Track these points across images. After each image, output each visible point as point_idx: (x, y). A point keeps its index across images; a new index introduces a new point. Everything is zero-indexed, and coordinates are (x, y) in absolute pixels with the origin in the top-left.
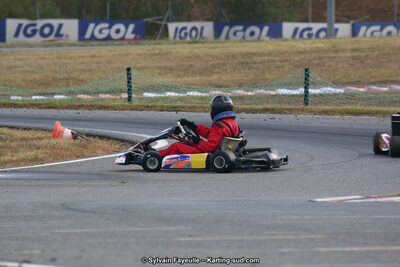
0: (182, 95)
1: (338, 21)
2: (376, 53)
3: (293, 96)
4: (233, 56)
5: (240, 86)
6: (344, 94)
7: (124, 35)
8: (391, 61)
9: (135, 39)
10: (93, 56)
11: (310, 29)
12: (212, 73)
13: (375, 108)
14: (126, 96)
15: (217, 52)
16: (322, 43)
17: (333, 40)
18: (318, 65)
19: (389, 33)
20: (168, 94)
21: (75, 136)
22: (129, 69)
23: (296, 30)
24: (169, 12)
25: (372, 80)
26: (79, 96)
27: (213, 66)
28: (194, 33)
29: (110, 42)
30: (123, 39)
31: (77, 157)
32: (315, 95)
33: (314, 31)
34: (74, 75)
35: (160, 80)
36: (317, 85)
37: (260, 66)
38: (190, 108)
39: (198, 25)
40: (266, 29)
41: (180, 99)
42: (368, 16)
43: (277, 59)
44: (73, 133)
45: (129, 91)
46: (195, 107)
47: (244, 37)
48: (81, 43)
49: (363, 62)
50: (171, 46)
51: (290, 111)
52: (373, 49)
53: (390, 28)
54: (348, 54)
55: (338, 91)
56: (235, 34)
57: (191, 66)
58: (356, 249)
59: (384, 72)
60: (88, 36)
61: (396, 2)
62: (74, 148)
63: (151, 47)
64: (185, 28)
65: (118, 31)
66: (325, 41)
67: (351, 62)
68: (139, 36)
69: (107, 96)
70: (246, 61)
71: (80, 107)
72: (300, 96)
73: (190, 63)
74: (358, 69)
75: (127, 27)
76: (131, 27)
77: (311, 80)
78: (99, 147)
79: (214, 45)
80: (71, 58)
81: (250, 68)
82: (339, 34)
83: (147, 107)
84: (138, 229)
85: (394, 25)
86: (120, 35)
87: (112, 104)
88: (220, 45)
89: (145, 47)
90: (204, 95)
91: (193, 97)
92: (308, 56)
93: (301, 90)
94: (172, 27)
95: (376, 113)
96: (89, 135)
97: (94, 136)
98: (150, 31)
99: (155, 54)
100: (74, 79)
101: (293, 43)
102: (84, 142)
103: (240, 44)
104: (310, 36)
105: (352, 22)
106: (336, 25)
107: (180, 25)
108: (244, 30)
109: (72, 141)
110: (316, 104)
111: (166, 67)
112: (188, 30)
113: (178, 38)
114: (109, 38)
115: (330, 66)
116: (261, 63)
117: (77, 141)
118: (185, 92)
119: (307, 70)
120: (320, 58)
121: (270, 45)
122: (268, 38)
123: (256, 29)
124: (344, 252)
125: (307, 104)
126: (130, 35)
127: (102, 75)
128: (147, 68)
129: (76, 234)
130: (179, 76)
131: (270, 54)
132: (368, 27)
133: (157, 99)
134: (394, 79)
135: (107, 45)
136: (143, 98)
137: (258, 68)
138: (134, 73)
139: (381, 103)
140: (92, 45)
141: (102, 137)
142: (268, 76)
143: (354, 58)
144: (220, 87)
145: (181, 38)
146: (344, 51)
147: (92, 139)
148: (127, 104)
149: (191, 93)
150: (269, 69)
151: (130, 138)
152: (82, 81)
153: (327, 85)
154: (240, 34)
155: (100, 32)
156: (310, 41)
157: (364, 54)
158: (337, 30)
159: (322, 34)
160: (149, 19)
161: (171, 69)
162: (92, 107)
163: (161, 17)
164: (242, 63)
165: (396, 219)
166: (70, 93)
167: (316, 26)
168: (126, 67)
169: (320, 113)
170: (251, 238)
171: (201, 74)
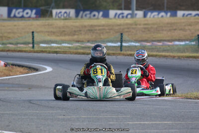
0: (59, 45)
1: (137, 10)
2: (156, 26)
3: (115, 47)
4: (85, 26)
5: (88, 41)
6: (140, 46)
7: (31, 15)
8: (163, 30)
9: (36, 17)
10: (15, 26)
11: (123, 14)
12: (74, 35)
13: (155, 53)
14: (31, 45)
15: (77, 24)
16: (129, 21)
17: (134, 19)
18: (127, 32)
19: (162, 16)
20: (53, 45)
21: (6, 65)
22: (33, 32)
23: (116, 14)
24: (53, 4)
25: (154, 39)
26: (8, 45)
27: (75, 31)
28: (65, 15)
29: (23, 19)
30: (30, 17)
31: (7, 76)
32: (125, 47)
33: (125, 15)
34: (6, 35)
35: (48, 38)
36: (127, 41)
37: (99, 32)
38: (63, 52)
39: (68, 11)
40: (101, 13)
41: (59, 48)
42: (152, 8)
43: (107, 28)
44: (5, 64)
45: (33, 43)
46: (66, 52)
47: (90, 17)
48: (9, 19)
49: (149, 31)
50: (54, 21)
51: (114, 54)
52: (154, 24)
53: (163, 14)
54: (142, 26)
55: (137, 44)
56: (86, 15)
57: (64, 31)
58: (146, 123)
59: (159, 36)
60: (12, 15)
61: (166, 1)
62: (5, 71)
63: (44, 21)
64: (60, 12)
65: (27, 13)
66: (131, 19)
67: (144, 30)
68: (38, 16)
69: (22, 45)
70: (91, 29)
71: (9, 51)
72: (118, 47)
73: (63, 30)
74: (147, 34)
75: (32, 11)
76: (34, 11)
77: (124, 39)
78: (18, 71)
79: (75, 21)
80: (4, 26)
81: (93, 33)
82: (138, 16)
83: (42, 51)
84: (38, 112)
85: (165, 12)
86: (28, 15)
87: (24, 49)
88: (78, 21)
89: (41, 22)
90: (70, 45)
91: (65, 47)
92: (122, 27)
93: (119, 44)
94: (54, 11)
95: (156, 56)
96: (13, 65)
97: (16, 65)
98: (43, 13)
99: (46, 25)
100: (5, 37)
101: (114, 20)
102: (10, 68)
103: (88, 21)
104: (123, 17)
105: (144, 10)
106: (136, 12)
107: (58, 11)
108: (90, 13)
109: (4, 68)
110: (126, 51)
111: (51, 32)
112: (62, 13)
113: (57, 17)
114: (22, 17)
115: (133, 32)
116: (99, 30)
117: (7, 68)
118: (61, 44)
119: (122, 34)
120: (128, 28)
121: (103, 21)
122: (102, 18)
123: (96, 13)
124: (140, 124)
125: (121, 51)
126: (33, 15)
127: (19, 35)
128: (42, 32)
129: (7, 114)
130: (58, 36)
131: (103, 26)
132: (152, 13)
133: (47, 48)
134: (164, 39)
135: (22, 20)
136: (40, 47)
137: (97, 33)
138: (35, 34)
139: (158, 51)
140: (14, 20)
141: (19, 66)
142: (102, 37)
143: (145, 28)
144: (78, 41)
145: (59, 17)
146: (140, 25)
147: (14, 67)
148: (32, 49)
149: (64, 45)
150: (102, 33)
151: (34, 67)
152: (9, 38)
153: (132, 42)
154: (88, 16)
155: (19, 13)
156: (123, 20)
157: (149, 26)
158: (136, 14)
159: (129, 16)
160: (43, 8)
161: (54, 33)
162: (14, 51)
163: (48, 7)
164: (89, 30)
165: (166, 108)
166: (3, 44)
167: (126, 12)
168: (32, 31)
169: (128, 55)
170: (94, 117)
171: (69, 35)
